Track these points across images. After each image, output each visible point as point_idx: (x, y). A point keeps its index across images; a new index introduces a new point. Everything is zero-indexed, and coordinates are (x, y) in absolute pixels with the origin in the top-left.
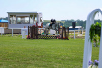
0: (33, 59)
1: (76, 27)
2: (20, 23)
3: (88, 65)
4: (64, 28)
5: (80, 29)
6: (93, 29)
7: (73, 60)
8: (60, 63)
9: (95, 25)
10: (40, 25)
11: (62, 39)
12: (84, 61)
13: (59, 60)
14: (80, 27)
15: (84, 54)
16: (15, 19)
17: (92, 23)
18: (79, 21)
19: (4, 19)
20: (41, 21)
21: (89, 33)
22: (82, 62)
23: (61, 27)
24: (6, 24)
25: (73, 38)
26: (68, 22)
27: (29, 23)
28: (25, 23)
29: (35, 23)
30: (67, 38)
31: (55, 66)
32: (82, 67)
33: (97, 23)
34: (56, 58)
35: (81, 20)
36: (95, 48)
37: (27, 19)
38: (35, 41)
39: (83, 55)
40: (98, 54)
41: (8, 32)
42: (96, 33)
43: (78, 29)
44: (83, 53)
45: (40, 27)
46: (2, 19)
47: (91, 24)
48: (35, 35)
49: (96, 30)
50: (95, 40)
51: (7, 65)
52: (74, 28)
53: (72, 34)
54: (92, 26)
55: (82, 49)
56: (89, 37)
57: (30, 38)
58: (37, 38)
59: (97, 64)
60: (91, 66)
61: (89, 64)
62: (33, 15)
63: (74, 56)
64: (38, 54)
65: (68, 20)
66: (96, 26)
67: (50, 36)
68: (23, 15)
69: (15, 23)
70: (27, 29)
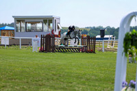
0: (48, 79)
1: (106, 36)
2: (30, 31)
3: (121, 86)
4: (89, 38)
5: (111, 38)
6: (129, 40)
7: (101, 80)
8: (84, 84)
9: (130, 33)
10: (56, 33)
11: (87, 52)
12: (116, 82)
13: (82, 80)
14: (111, 36)
15: (116, 73)
16: (23, 25)
17: (127, 30)
18: (109, 28)
19: (9, 25)
20: (58, 28)
21: (123, 45)
22: (113, 83)
23: (85, 36)
24: (12, 33)
25: (101, 51)
26: (94, 29)
27: (42, 31)
28: (37, 31)
29: (50, 30)
30: (93, 52)
31: (77, 89)
32: (113, 89)
33: (134, 31)
34: (78, 77)
35: (111, 27)
36: (131, 64)
37: (39, 26)
38: (51, 55)
39: (114, 74)
40: (135, 72)
41: (13, 43)
42: (132, 45)
43: (107, 39)
44: (114, 71)
45: (57, 36)
46: (6, 25)
47: (126, 32)
48: (50, 47)
49: (132, 40)
50: (131, 53)
51: (12, 87)
52: (102, 38)
53: (99, 45)
54: (127, 35)
55: (113, 66)
56: (123, 49)
57: (43, 51)
58: (53, 51)
59: (133, 86)
60: (125, 88)
61: (123, 86)
62: (48, 20)
63: (102, 76)
64: (54, 73)
65: (94, 27)
66: (133, 35)
67: (71, 48)
68: (34, 20)
69: (23, 30)
70: (39, 38)
